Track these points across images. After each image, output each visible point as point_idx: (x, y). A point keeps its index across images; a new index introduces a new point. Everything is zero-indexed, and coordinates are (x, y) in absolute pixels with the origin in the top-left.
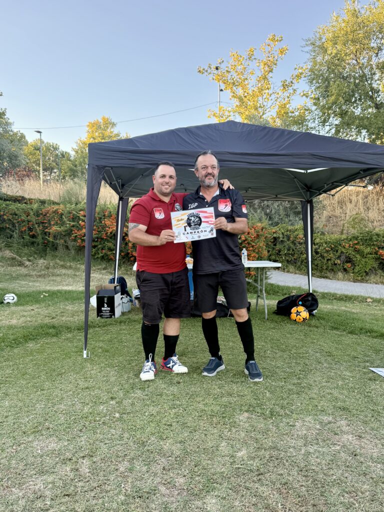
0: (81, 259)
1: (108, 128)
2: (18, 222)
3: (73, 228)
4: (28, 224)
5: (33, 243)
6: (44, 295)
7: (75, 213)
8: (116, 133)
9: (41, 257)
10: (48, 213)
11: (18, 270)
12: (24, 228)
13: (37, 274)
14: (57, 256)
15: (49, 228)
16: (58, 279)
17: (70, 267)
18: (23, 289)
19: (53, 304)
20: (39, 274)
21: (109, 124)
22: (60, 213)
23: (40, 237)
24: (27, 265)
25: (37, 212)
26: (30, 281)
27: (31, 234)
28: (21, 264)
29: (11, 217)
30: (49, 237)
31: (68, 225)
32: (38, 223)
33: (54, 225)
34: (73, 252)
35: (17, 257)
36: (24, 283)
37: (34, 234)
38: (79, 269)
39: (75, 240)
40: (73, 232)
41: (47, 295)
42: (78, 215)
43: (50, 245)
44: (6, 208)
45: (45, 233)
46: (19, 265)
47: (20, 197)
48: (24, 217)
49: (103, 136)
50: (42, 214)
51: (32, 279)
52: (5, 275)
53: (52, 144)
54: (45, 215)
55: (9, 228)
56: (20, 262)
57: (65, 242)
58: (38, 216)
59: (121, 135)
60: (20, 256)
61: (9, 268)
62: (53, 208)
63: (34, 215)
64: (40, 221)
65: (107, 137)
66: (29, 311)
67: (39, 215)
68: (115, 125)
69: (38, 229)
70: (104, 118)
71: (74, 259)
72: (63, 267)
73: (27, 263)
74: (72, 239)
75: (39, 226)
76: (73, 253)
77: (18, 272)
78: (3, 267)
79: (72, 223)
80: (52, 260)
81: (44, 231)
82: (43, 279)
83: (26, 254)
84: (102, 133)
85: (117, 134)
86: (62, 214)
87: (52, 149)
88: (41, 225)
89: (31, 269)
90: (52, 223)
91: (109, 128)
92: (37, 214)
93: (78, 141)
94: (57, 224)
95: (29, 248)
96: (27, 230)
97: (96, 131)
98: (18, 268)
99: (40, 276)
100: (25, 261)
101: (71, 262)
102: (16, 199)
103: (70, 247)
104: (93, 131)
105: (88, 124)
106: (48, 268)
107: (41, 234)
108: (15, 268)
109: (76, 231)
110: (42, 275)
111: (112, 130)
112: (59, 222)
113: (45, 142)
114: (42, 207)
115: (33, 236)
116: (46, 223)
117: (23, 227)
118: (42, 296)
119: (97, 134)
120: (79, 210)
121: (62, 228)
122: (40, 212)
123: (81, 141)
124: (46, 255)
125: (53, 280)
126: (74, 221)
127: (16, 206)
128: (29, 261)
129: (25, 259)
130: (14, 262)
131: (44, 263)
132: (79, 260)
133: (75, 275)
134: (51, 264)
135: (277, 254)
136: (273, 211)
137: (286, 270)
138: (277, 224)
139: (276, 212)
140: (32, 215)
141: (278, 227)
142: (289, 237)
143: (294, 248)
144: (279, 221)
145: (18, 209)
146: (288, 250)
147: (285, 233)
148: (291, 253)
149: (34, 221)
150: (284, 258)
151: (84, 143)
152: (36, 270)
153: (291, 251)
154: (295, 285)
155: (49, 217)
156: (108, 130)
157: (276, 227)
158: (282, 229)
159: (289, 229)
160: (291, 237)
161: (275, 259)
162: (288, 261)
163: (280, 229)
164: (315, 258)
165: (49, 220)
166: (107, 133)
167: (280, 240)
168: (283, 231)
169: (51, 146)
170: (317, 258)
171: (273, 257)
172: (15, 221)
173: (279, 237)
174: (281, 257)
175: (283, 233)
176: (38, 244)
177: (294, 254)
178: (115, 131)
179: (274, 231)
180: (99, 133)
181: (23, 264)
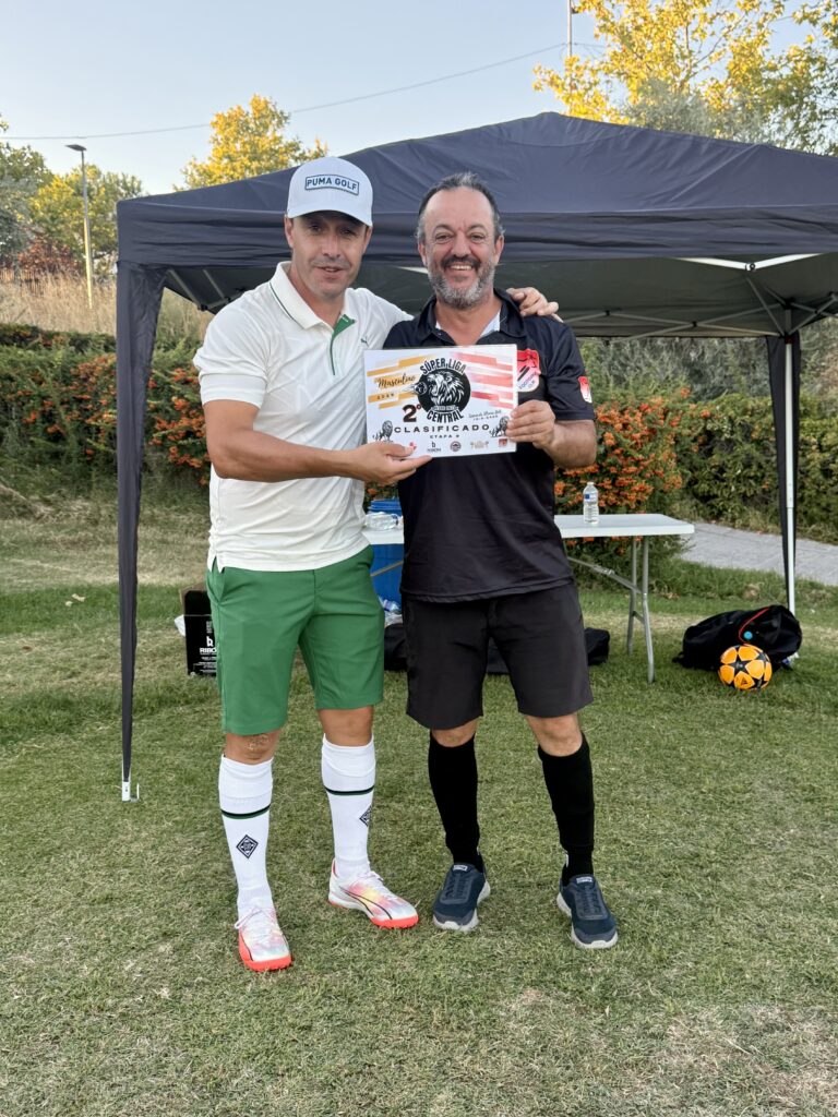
0: (181, 498)
1: (266, 127)
2: (17, 399)
3: (154, 416)
4: (43, 405)
5: (56, 456)
6: (74, 600)
7: (160, 374)
8: (290, 141)
9: (79, 492)
10: (92, 373)
11: (17, 528)
12: (32, 416)
13: (68, 537)
15: (96, 415)
17: (154, 520)
18: (24, 581)
19: (86, 630)
20: (71, 538)
21: (268, 116)
23: (73, 439)
24: (42, 515)
25: (64, 370)
26: (47, 559)
27: (50, 430)
28: (26, 512)
30: (96, 440)
32: (68, 402)
33: (108, 406)
34: (159, 477)
35: (16, 493)
36: (30, 563)
37: (58, 432)
38: (175, 524)
39: (162, 448)
40: (157, 426)
41: (82, 599)
42: (168, 380)
43: (100, 462)
45: (88, 427)
46: (21, 515)
47: (28, 327)
48: (29, 386)
49: (255, 152)
50: (77, 376)
51: (54, 553)
54: (85, 380)
56: (24, 507)
58: (67, 382)
59: (303, 147)
60: (24, 491)
62: (106, 361)
63: (55, 379)
64: (72, 395)
65: (265, 152)
66: (17, 651)
67: (69, 379)
68: (286, 118)
69: (67, 420)
70: (256, 102)
71: (162, 499)
73: (43, 509)
74: (155, 444)
75: (69, 410)
76: (160, 481)
77: (17, 534)
80: (105, 501)
81: (83, 422)
82: (82, 553)
83: (38, 485)
84: (252, 144)
85: (291, 145)
87: (123, 191)
88: (75, 407)
89: (52, 526)
90: (103, 401)
91: (271, 128)
92: (65, 377)
94: (114, 403)
95: (47, 468)
96: (40, 420)
97: (236, 139)
98: (19, 522)
99: (74, 543)
100: (36, 505)
101: (155, 507)
102: (18, 334)
103: (154, 467)
104: (228, 139)
105: (215, 119)
106: (96, 523)
107: (77, 430)
108: (11, 522)
109: (164, 424)
110: (79, 540)
111: (278, 134)
114: (79, 357)
115: (56, 438)
116: (87, 400)
117: (29, 410)
118: (69, 603)
119: (238, 146)
120: (169, 364)
122: (72, 370)
124: (90, 486)
126: (157, 397)
127: (12, 357)
128: (47, 502)
130: (9, 507)
131: (85, 508)
132: (175, 502)
133: (164, 542)
134: (103, 512)
135: (716, 477)
136: (708, 356)
137: (739, 522)
138: (717, 392)
139: (714, 357)
140: (49, 379)
141: (719, 403)
142: (747, 430)
143: (762, 459)
144: (724, 385)
145: (13, 364)
146: (747, 466)
147: (738, 420)
148: (752, 474)
149: (55, 398)
150: (733, 489)
151: (205, 172)
152: (63, 527)
153: (755, 468)
154: (758, 568)
155: (94, 384)
156: (269, 134)
157: (714, 401)
158: (728, 408)
159: (750, 407)
160: (754, 430)
161: (709, 492)
162: (744, 497)
163: (723, 409)
164: (822, 487)
165: (96, 393)
166: (265, 143)
167: (723, 439)
168: (732, 413)
169: (118, 183)
170: (827, 488)
171: (702, 485)
172: (9, 396)
173: (720, 431)
174: (726, 486)
175: (731, 420)
176: (69, 460)
177: (763, 476)
178: (287, 135)
179: (708, 413)
180: (244, 144)
181: (31, 512)
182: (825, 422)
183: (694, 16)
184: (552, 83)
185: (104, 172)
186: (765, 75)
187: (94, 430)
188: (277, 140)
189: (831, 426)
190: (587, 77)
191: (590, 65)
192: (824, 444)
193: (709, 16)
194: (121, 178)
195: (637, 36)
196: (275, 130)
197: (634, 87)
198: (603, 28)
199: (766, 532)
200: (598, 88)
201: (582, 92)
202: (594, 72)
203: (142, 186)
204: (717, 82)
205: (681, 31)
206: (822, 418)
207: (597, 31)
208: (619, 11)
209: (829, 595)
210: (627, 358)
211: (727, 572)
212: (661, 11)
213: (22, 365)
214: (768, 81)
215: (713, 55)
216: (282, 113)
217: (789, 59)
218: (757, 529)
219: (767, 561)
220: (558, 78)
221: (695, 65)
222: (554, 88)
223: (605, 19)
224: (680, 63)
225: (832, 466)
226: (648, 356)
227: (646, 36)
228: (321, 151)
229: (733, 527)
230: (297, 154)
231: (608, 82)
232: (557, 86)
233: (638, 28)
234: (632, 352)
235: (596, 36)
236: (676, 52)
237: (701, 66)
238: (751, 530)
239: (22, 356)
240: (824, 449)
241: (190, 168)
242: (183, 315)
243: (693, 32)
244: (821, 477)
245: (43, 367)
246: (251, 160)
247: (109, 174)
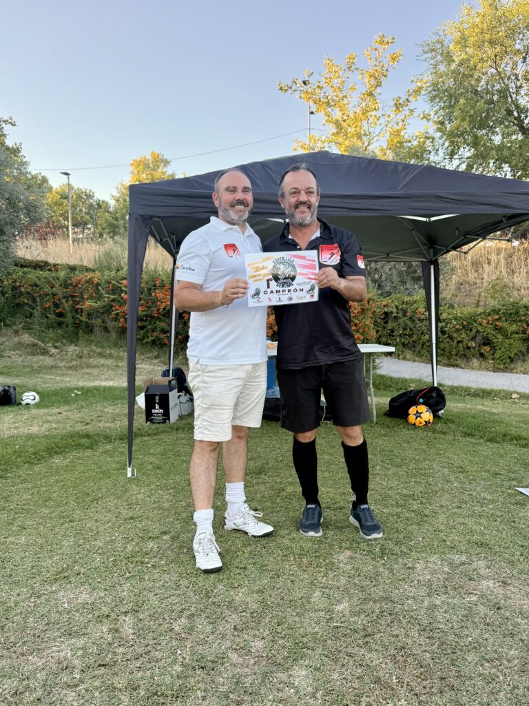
0: (124, 345)
1: (158, 167)
2: (40, 296)
3: (113, 304)
4: (53, 298)
5: (60, 324)
6: (75, 393)
7: (116, 283)
8: (170, 174)
9: (72, 342)
10: (79, 283)
11: (40, 360)
12: (48, 304)
13: (67, 365)
14: (92, 341)
15: (81, 303)
16: (95, 371)
17: (111, 356)
18: (47, 385)
19: (87, 405)
20: (69, 365)
21: (160, 161)
22: (95, 282)
23: (69, 315)
24: (53, 354)
25: (65, 281)
26: (57, 375)
27: (57, 311)
28: (45, 352)
29: (29, 289)
30: (81, 316)
31: (106, 299)
32: (67, 297)
33: (88, 299)
34: (114, 335)
35: (40, 343)
36: (49, 377)
37: (61, 312)
39: (116, 319)
40: (113, 308)
41: (80, 393)
42: (120, 286)
43: (83, 327)
44: (23, 277)
45: (76, 310)
46: (43, 354)
47: (42, 261)
48: (47, 289)
49: (152, 177)
50: (71, 284)
51: (60, 372)
52: (24, 366)
53: (84, 190)
54: (75, 286)
55: (27, 304)
56: (44, 349)
57: (103, 322)
58: (66, 287)
60: (43, 342)
61: (29, 357)
62: (86, 276)
63: (61, 285)
64: (69, 293)
66: (55, 414)
67: (68, 285)
68: (168, 163)
69: (67, 306)
70: (153, 154)
71: (115, 345)
72: (101, 355)
73: (53, 351)
74: (113, 318)
75: (67, 301)
76: (114, 336)
77: (41, 363)
78: (21, 356)
79: (112, 297)
80: (86, 346)
81: (74, 307)
82: (75, 372)
83: (51, 339)
84: (151, 174)
86: (98, 285)
87: (85, 197)
88: (70, 299)
89: (58, 359)
90: (85, 296)
91: (161, 167)
92: (65, 285)
93: (120, 186)
94: (91, 297)
95: (55, 330)
96: (52, 306)
97: (143, 172)
98: (41, 357)
99: (70, 368)
100: (50, 349)
101: (111, 349)
102: (37, 265)
103: (110, 329)
104: (139, 172)
105: (132, 162)
106: (81, 357)
107: (71, 311)
108: (37, 357)
109: (117, 307)
110: (73, 366)
111: (164, 170)
112: (94, 295)
113: (76, 188)
114: (72, 275)
115: (61, 315)
116: (77, 296)
117: (46, 301)
118: (73, 395)
120: (120, 278)
121: (99, 303)
122: (69, 281)
123: (122, 185)
124: (78, 339)
125: (88, 374)
126: (114, 294)
127: (37, 275)
128: (56, 347)
129: (51, 345)
130: (36, 350)
131: (76, 350)
132: (122, 347)
134: (85, 352)
138: (389, 294)
139: (387, 278)
140: (57, 286)
144: (392, 291)
145: (39, 278)
147: (400, 307)
148: (407, 333)
149: (60, 294)
150: (398, 340)
152: (64, 360)
154: (413, 377)
155: (80, 288)
156: (160, 170)
159: (405, 301)
160: (407, 312)
162: (404, 345)
164: (441, 340)
165: (81, 293)
166: (158, 174)
167: (393, 316)
169: (82, 193)
172: (35, 294)
173: (392, 312)
175: (396, 307)
176: (67, 326)
178: (169, 170)
181: (47, 352)
188: (164, 173)
189: (444, 310)
192: (441, 319)
196: (163, 168)
197: (342, 149)
211: (399, 379)
213: (43, 279)
216: (166, 160)
218: (410, 360)
221: (372, 139)
225: (446, 329)
239: (42, 274)
245: (53, 279)
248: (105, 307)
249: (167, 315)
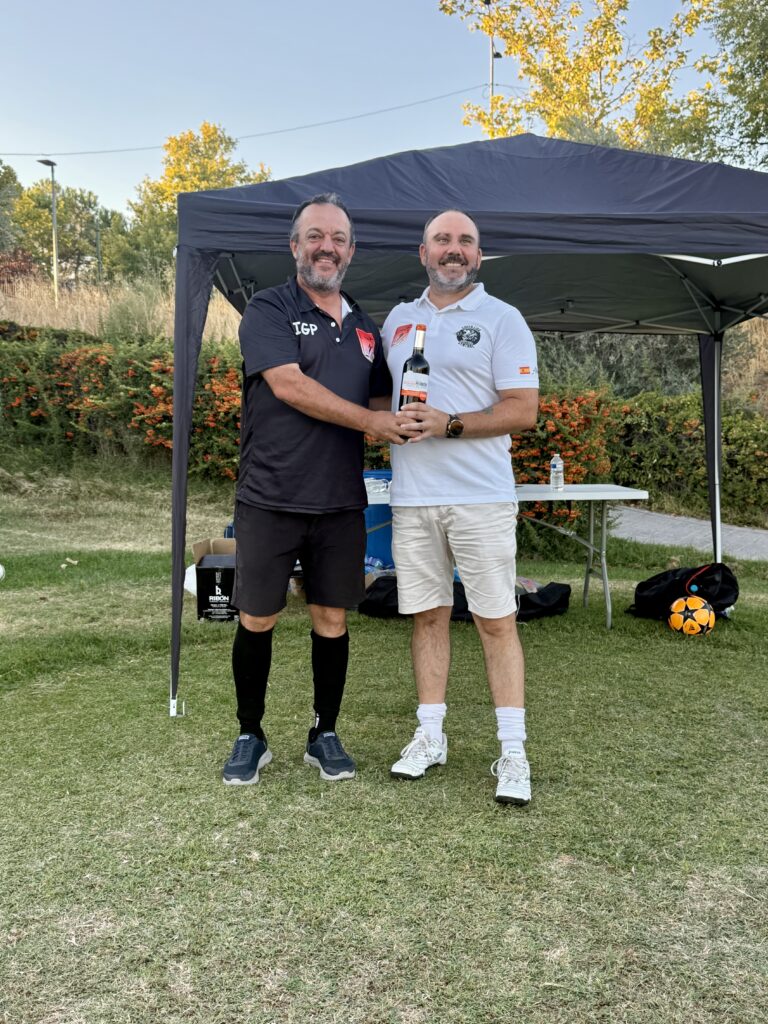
1: (215, 151)
2: (2, 385)
3: (133, 401)
4: (27, 390)
5: (38, 437)
6: (68, 563)
7: (140, 364)
8: (237, 164)
9: (60, 470)
10: (74, 363)
11: (4, 501)
12: (18, 401)
13: (50, 511)
14: (96, 469)
15: (77, 401)
16: (101, 524)
17: (129, 496)
19: (91, 585)
20: (54, 511)
21: (218, 141)
22: (102, 362)
23: (55, 422)
24: (26, 491)
25: (48, 360)
26: (34, 529)
27: (33, 414)
28: (10, 488)
30: (77, 422)
31: (122, 393)
32: (51, 389)
33: (88, 392)
34: (135, 458)
35: (3, 470)
36: (18, 533)
37: (40, 416)
38: (150, 500)
39: (140, 430)
40: (135, 411)
41: (75, 562)
42: (147, 369)
43: (80, 443)
45: (68, 413)
46: (6, 490)
47: (6, 323)
48: (15, 374)
49: (204, 173)
50: (58, 365)
51: (38, 524)
54: (67, 369)
56: (10, 483)
57: (117, 434)
58: (50, 370)
59: (248, 170)
60: (9, 469)
62: (86, 352)
63: (39, 368)
64: (55, 382)
65: (214, 173)
66: (35, 600)
67: (52, 368)
68: (233, 144)
69: (50, 404)
70: (206, 128)
71: (138, 477)
72: (112, 495)
73: (26, 485)
74: (133, 427)
75: (51, 396)
76: (135, 461)
79: (133, 390)
80: (85, 479)
81: (63, 407)
82: (65, 525)
83: (22, 463)
84: (201, 165)
85: (237, 168)
86: (107, 367)
87: (80, 205)
88: (56, 393)
89: (35, 501)
90: (85, 388)
91: (219, 152)
92: (49, 366)
94: (95, 390)
95: (30, 448)
96: (24, 404)
97: (187, 161)
98: (5, 496)
99: (56, 516)
100: (21, 482)
101: (131, 484)
103: (129, 448)
104: (179, 160)
105: (168, 142)
106: (76, 498)
107: (58, 414)
109: (142, 409)
110: (62, 513)
111: (226, 158)
112: (100, 386)
114: (60, 349)
115: (39, 420)
116: (68, 388)
117: (14, 396)
118: (64, 566)
119: (189, 167)
120: (147, 355)
121: (109, 401)
122: (55, 360)
123: (148, 184)
124: (70, 466)
125: (88, 528)
126: (136, 385)
128: (31, 479)
129: (21, 474)
131: (66, 485)
132: (149, 480)
134: (83, 488)
135: (635, 466)
136: (625, 360)
137: (655, 505)
138: (634, 391)
139: (631, 361)
140: (33, 368)
141: (636, 400)
142: (663, 425)
143: (676, 451)
144: (639, 385)
146: (662, 456)
147: (655, 415)
148: (667, 463)
149: (39, 384)
150: (650, 476)
151: (157, 189)
152: (46, 501)
153: (669, 458)
154: (677, 543)
155: (75, 373)
156: (217, 157)
157: (632, 399)
158: (646, 405)
159: (664, 404)
160: (668, 424)
161: (628, 478)
162: (660, 484)
163: (641, 405)
164: (729, 476)
165: (77, 381)
166: (214, 164)
167: (641, 432)
168: (649, 409)
169: (76, 197)
170: (732, 476)
171: (623, 473)
173: (639, 425)
174: (644, 474)
175: (648, 415)
176: (51, 440)
177: (676, 465)
178: (234, 158)
179: (628, 409)
180: (194, 165)
181: (16, 488)
182: (730, 418)
183: (607, 62)
184: (479, 118)
185: (64, 187)
186: (669, 116)
187: (73, 414)
188: (224, 163)
189: (735, 422)
190: (511, 114)
191: (513, 103)
192: (730, 438)
193: (619, 63)
194: (78, 192)
195: (558, 78)
196: (223, 154)
197: (553, 123)
198: (527, 71)
199: (679, 514)
200: (520, 124)
201: (505, 127)
202: (517, 109)
203: (98, 201)
204: (627, 121)
205: (595, 75)
206: (728, 415)
207: (521, 73)
208: (540, 56)
209: (741, 567)
210: (553, 361)
211: (651, 547)
212: (578, 57)
213: (7, 355)
214: (673, 120)
215: (623, 97)
216: (230, 139)
217: (690, 102)
218: (670, 512)
219: (683, 538)
220: (485, 114)
221: (608, 106)
222: (481, 123)
223: (529, 62)
224: (594, 104)
225: (738, 457)
226: (571, 358)
227: (564, 79)
228: (265, 174)
229: (650, 510)
230: (242, 176)
231: (529, 119)
232: (484, 121)
233: (558, 72)
234: (558, 355)
235: (521, 77)
236: (591, 93)
237: (613, 106)
238: (666, 513)
239: (6, 347)
240: (730, 442)
241: (143, 186)
242: (147, 315)
243: (606, 77)
244: (727, 467)
245: (27, 356)
246: (200, 180)
247: (68, 189)
248: (118, 408)
249: (232, 424)
